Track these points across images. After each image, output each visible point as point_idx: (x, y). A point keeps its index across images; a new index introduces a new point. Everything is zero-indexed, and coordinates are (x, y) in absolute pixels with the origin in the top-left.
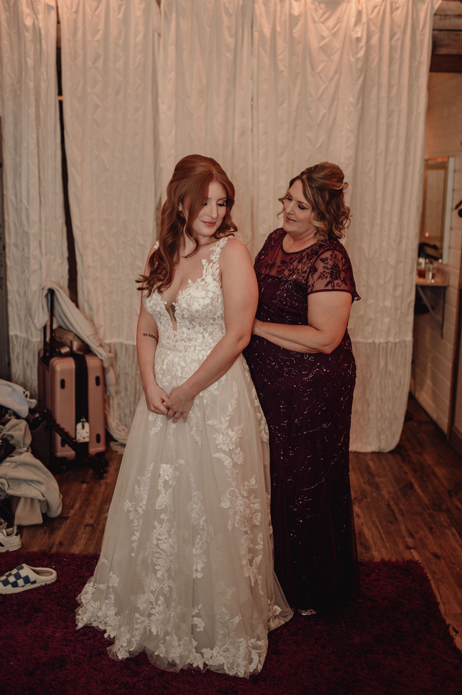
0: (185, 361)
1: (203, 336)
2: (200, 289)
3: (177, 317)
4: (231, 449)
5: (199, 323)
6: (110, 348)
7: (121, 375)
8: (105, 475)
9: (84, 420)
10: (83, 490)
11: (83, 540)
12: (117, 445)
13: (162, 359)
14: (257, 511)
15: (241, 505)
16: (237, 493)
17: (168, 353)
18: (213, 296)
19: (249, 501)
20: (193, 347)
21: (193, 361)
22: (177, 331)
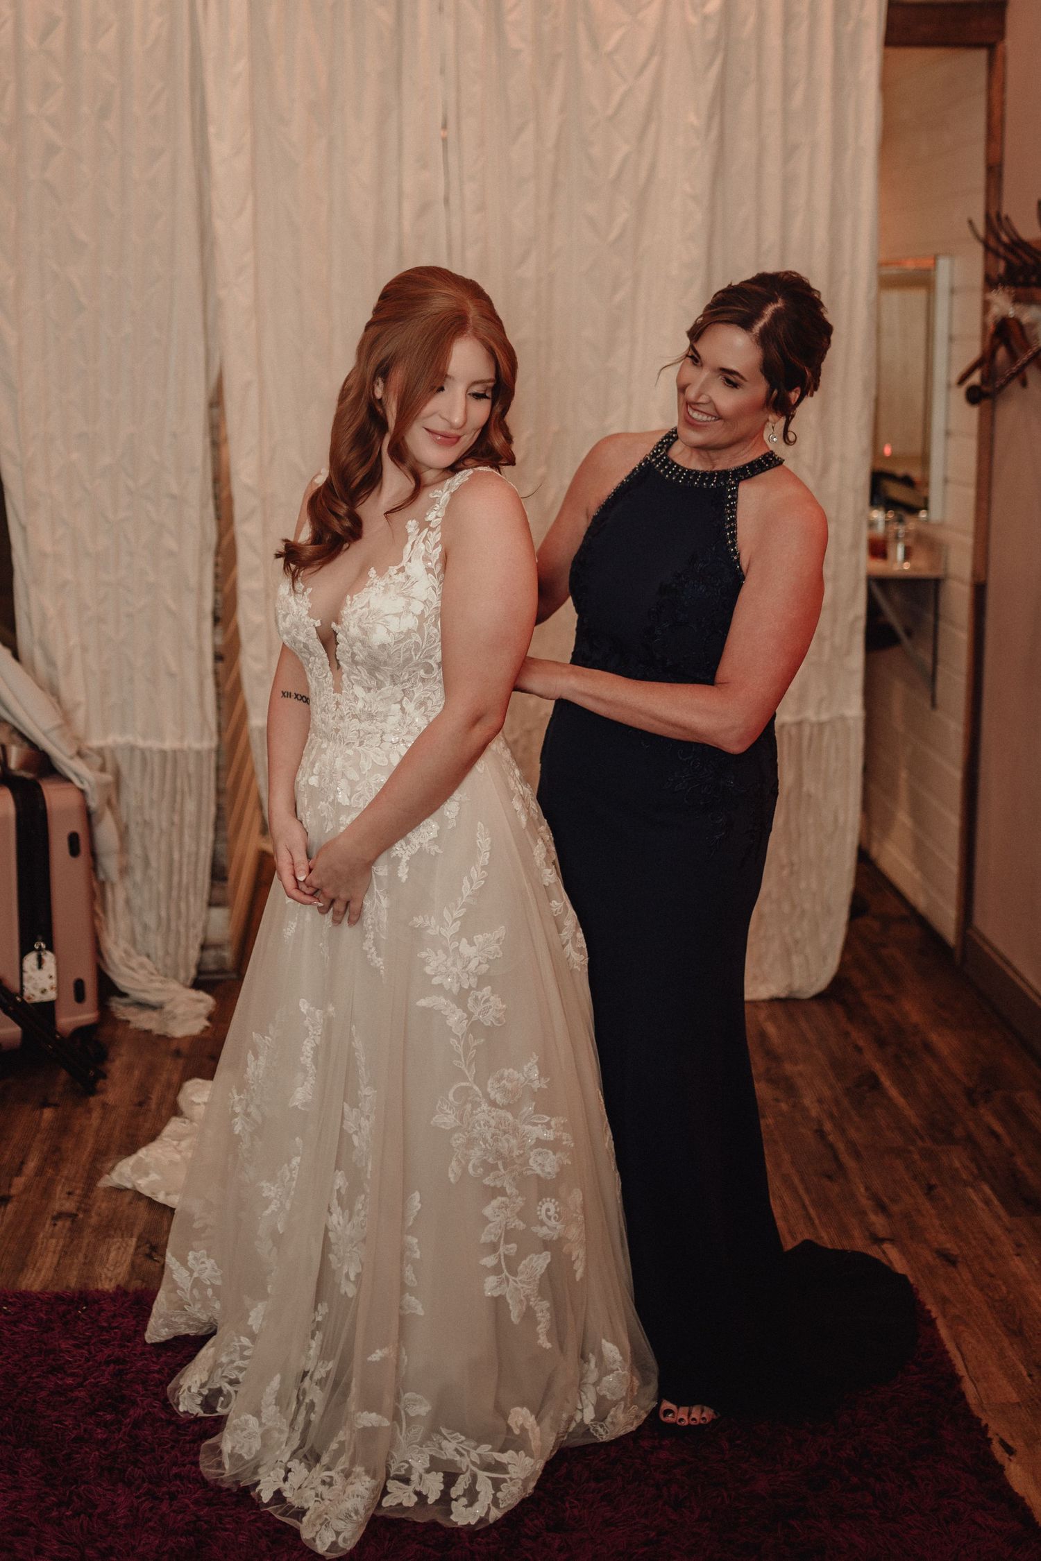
0: (359, 770)
1: (403, 709)
2: (392, 593)
3: (343, 660)
4: (466, 987)
5: (392, 676)
6: (104, 760)
7: (132, 827)
8: (100, 1084)
9: (43, 945)
10: (43, 1125)
11: (50, 1254)
12: (126, 1005)
13: (311, 758)
14: (540, 1143)
15: (487, 1124)
16: (478, 1096)
17: (324, 746)
18: (423, 611)
19: (515, 1117)
20: (379, 735)
21: (376, 768)
22: (341, 693)
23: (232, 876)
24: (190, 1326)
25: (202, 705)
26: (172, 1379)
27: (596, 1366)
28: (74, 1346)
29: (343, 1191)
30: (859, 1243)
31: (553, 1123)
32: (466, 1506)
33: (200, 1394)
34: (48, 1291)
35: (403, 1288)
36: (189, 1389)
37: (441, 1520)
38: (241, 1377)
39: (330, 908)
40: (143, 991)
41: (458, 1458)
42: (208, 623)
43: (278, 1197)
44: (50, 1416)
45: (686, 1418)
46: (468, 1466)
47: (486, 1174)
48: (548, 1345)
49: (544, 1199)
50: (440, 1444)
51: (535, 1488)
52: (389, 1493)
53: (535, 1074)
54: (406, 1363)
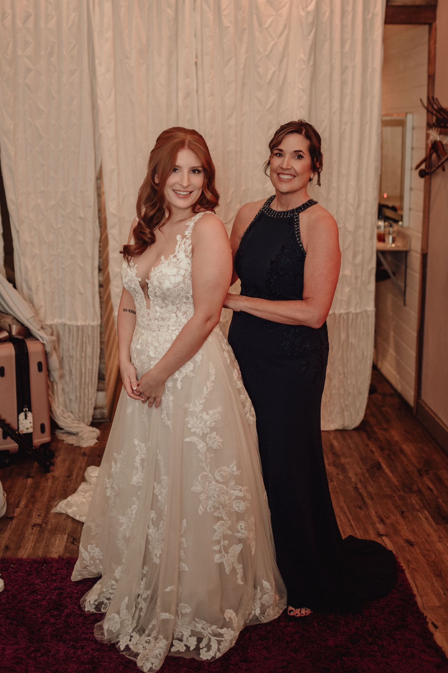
0: (158, 342)
1: (177, 316)
2: (172, 266)
3: (151, 295)
5: (172, 302)
6: (53, 330)
7: (65, 358)
8: (52, 468)
9: (27, 409)
10: (28, 485)
11: (31, 542)
12: (63, 433)
13: (137, 338)
14: (237, 498)
15: (215, 490)
16: (211, 478)
17: (143, 332)
18: (185, 274)
19: (227, 487)
20: (167, 327)
21: (166, 341)
22: (150, 309)
23: (107, 378)
24: (90, 575)
25: (94, 306)
26: (82, 597)
27: (260, 591)
28: (41, 582)
29: (154, 519)
30: (372, 537)
31: (243, 489)
32: (206, 652)
33: (94, 604)
34: (30, 558)
35: (180, 560)
36: (90, 602)
37: (196, 658)
38: (111, 597)
39: (147, 401)
40: (70, 427)
41: (203, 631)
42: (96, 271)
43: (126, 522)
44: (31, 613)
45: (299, 613)
46: (207, 635)
47: (215, 511)
48: (242, 583)
49: (239, 522)
50: (195, 625)
51: (236, 643)
52: (174, 646)
53: (235, 469)
54: (180, 591)
